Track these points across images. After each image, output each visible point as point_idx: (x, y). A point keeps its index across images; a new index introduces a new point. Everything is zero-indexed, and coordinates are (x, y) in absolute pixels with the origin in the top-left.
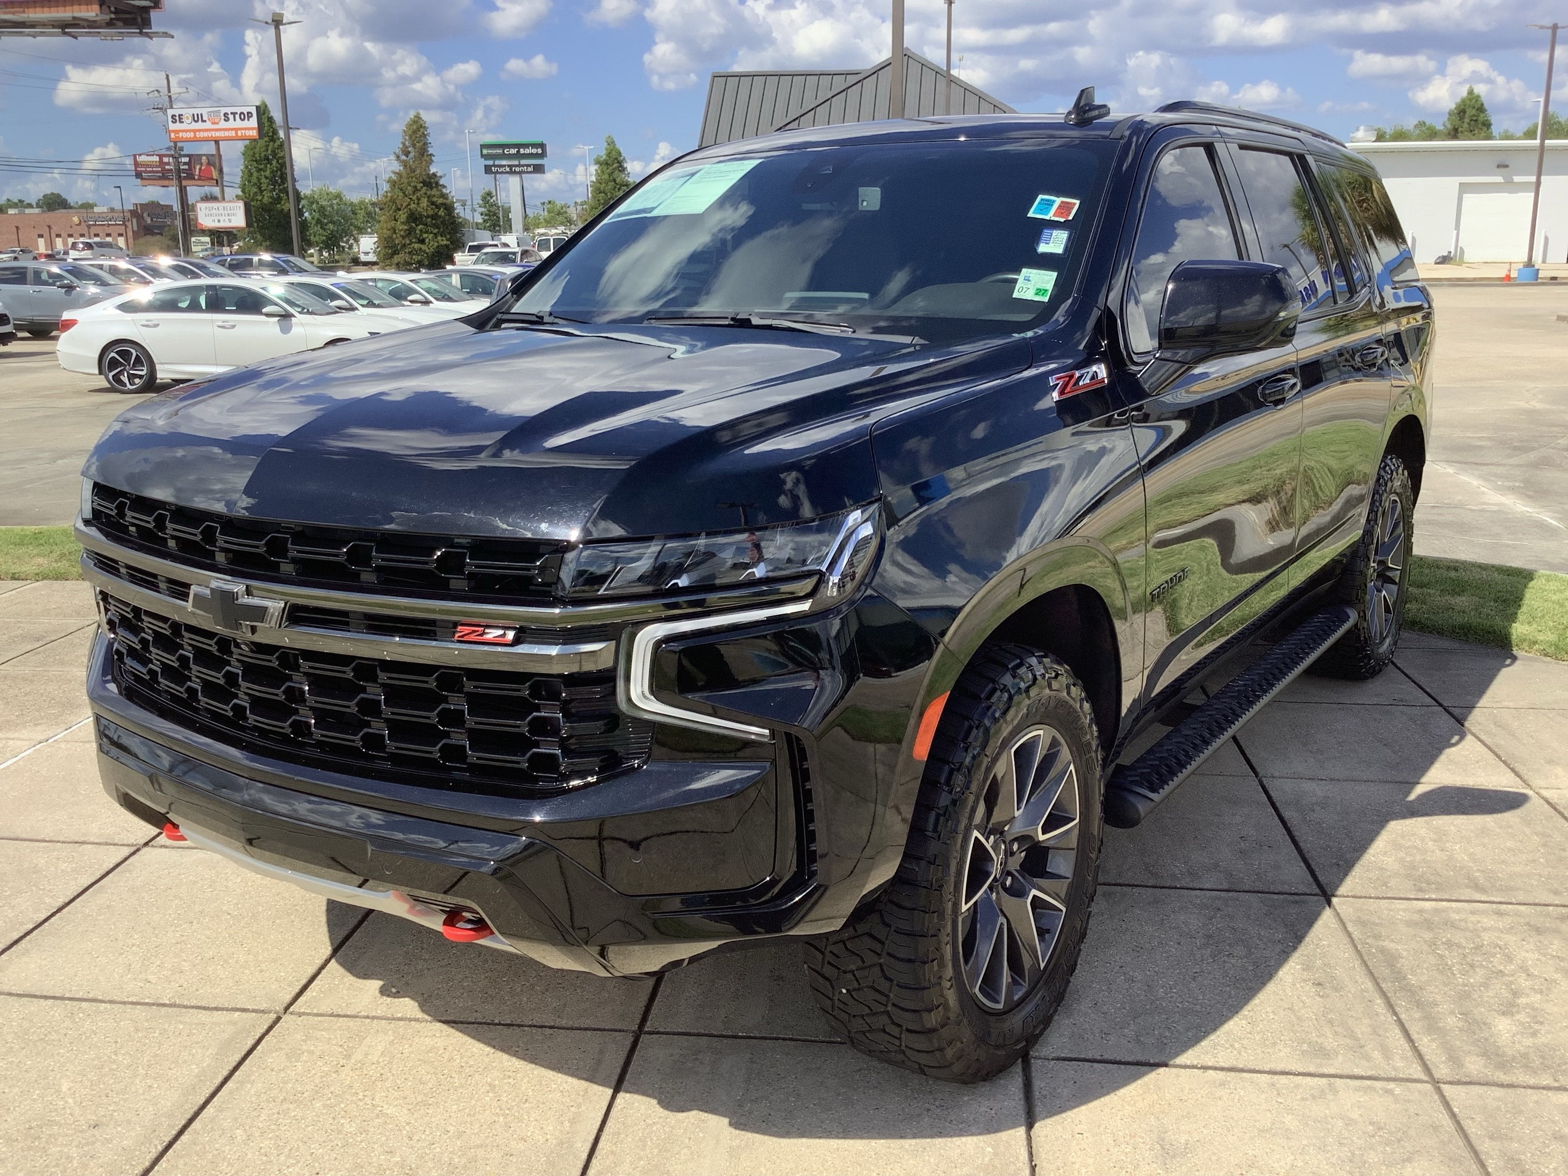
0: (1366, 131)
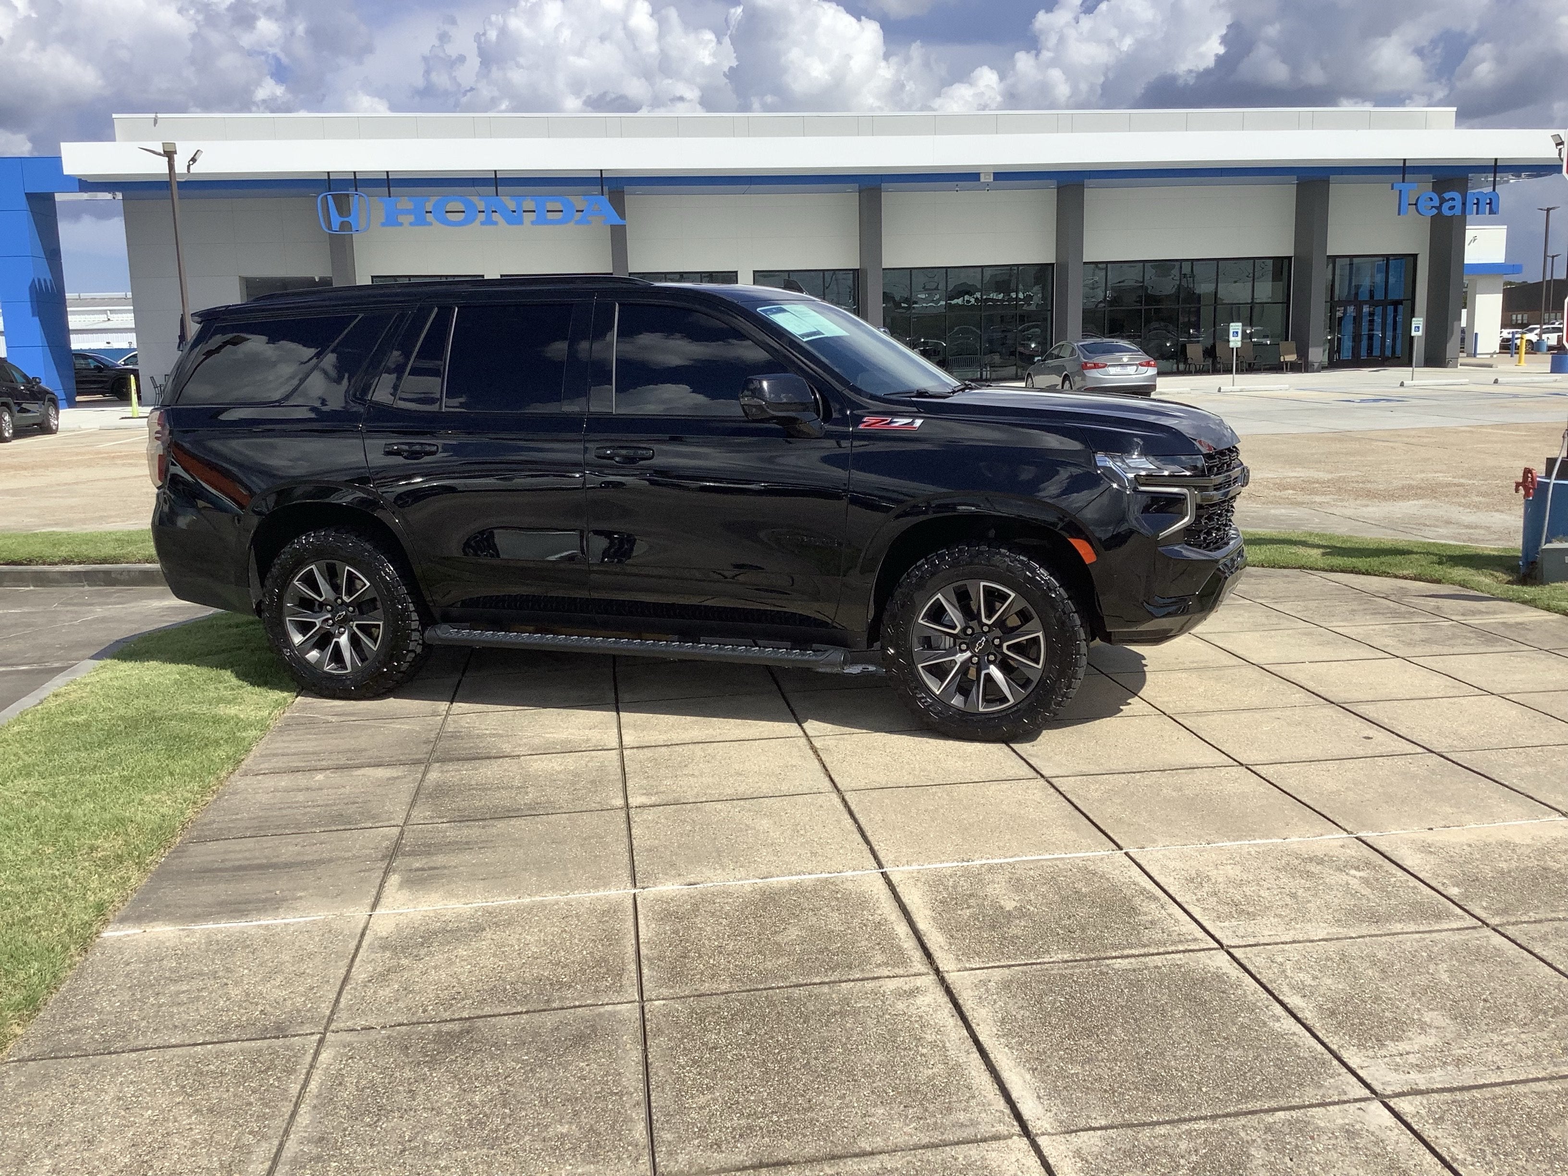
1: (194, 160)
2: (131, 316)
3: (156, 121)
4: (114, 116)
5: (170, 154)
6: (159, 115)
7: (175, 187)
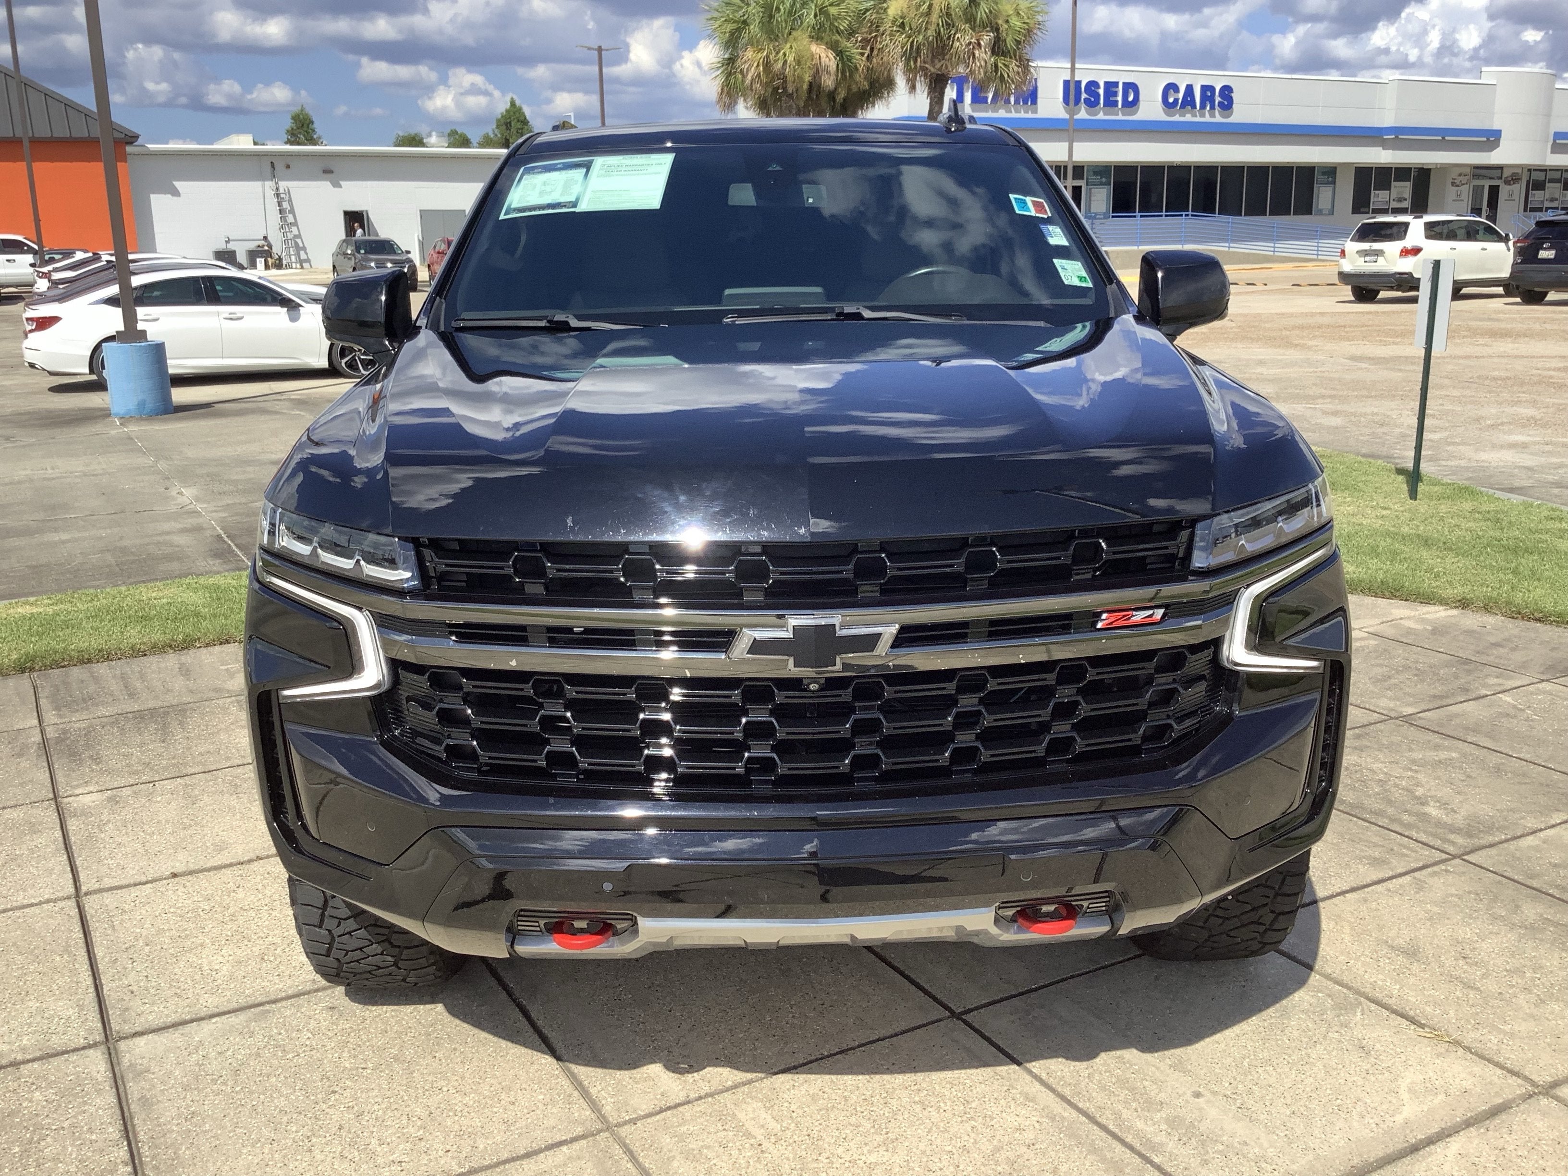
0: (437, 136)
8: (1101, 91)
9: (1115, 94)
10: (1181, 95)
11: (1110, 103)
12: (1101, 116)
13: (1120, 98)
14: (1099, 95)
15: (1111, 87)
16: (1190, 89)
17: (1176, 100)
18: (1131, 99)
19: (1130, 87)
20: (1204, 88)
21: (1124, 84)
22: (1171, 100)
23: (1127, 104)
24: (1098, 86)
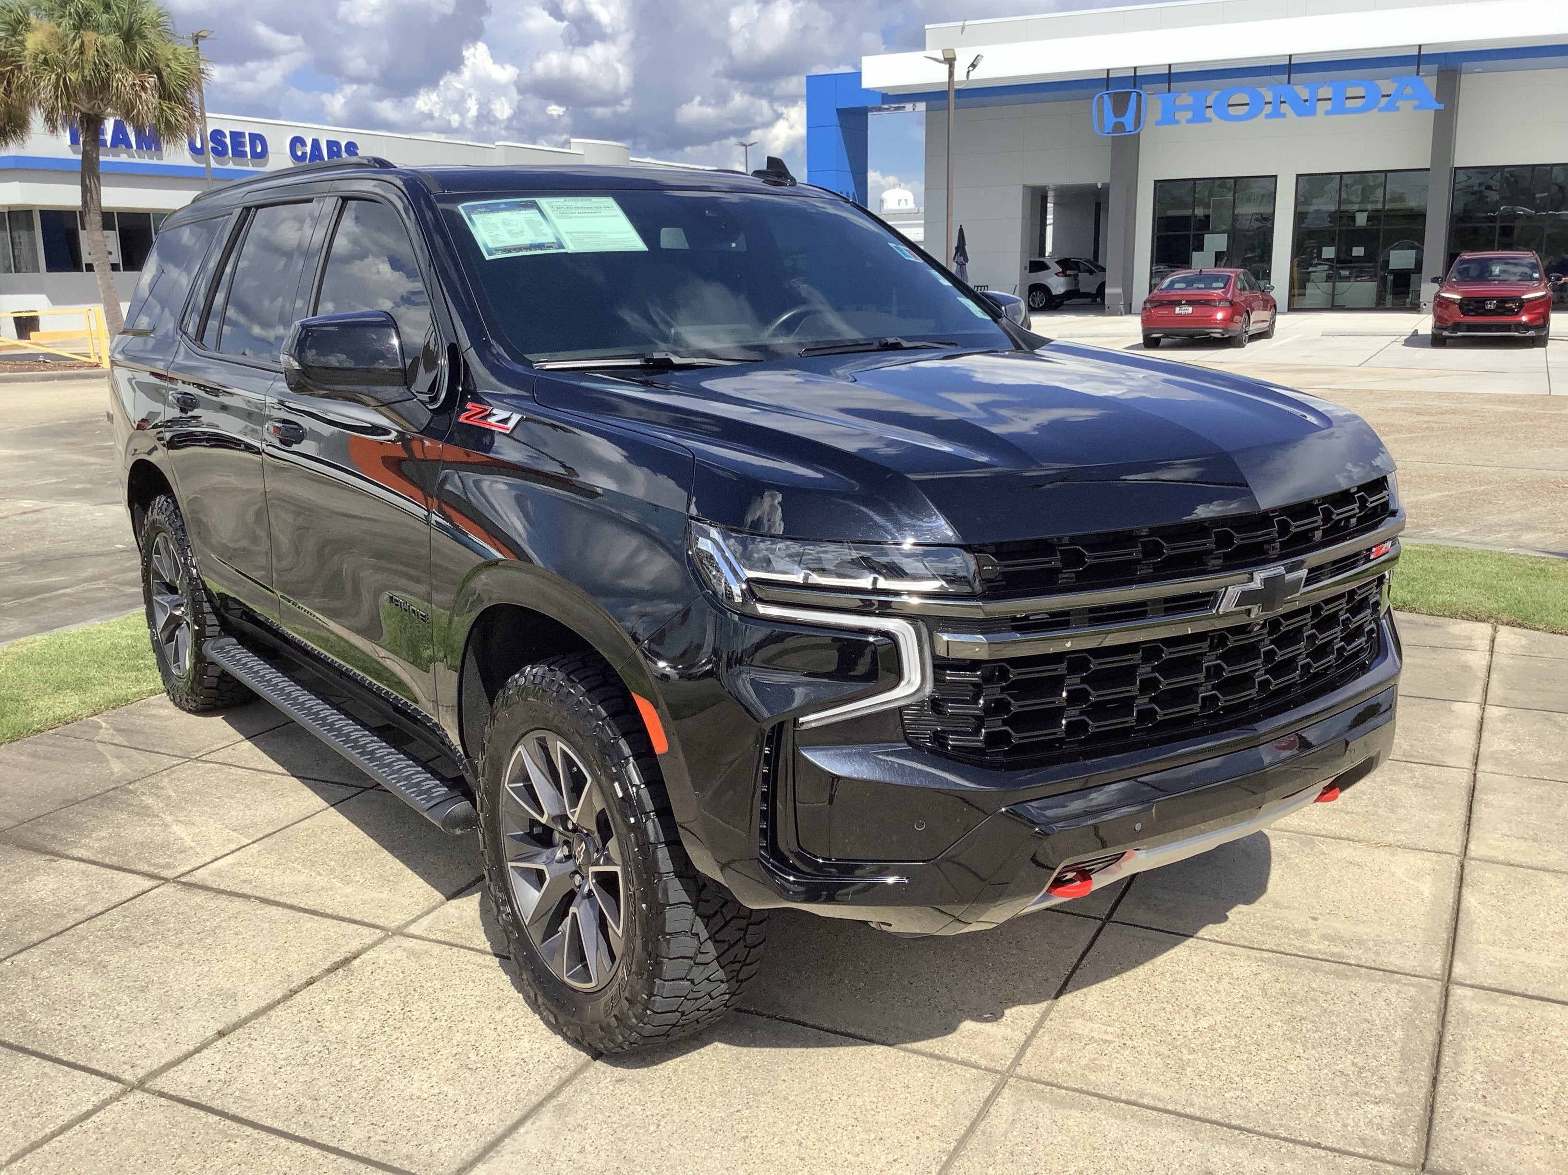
1: (973, 65)
2: (921, 230)
3: (963, 28)
4: (927, 27)
5: (950, 61)
6: (967, 23)
7: (952, 95)
8: (228, 140)
9: (243, 144)
10: (308, 149)
11: (239, 153)
12: (231, 166)
13: (248, 149)
14: (225, 144)
15: (236, 136)
16: (316, 143)
17: (304, 154)
18: (259, 150)
19: (256, 138)
20: (330, 144)
21: (250, 134)
22: (299, 153)
23: (255, 154)
24: (224, 136)
